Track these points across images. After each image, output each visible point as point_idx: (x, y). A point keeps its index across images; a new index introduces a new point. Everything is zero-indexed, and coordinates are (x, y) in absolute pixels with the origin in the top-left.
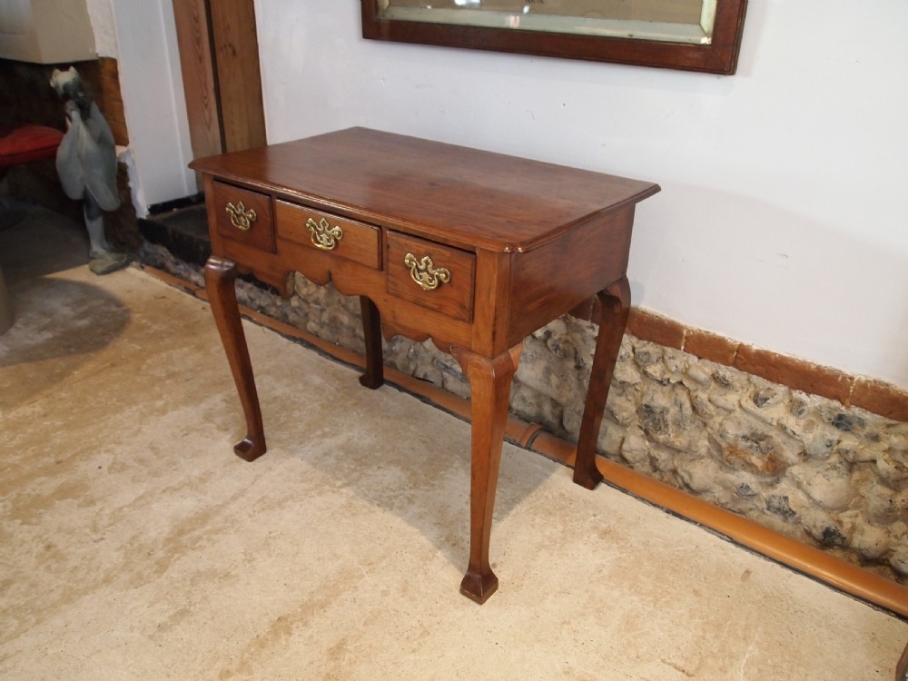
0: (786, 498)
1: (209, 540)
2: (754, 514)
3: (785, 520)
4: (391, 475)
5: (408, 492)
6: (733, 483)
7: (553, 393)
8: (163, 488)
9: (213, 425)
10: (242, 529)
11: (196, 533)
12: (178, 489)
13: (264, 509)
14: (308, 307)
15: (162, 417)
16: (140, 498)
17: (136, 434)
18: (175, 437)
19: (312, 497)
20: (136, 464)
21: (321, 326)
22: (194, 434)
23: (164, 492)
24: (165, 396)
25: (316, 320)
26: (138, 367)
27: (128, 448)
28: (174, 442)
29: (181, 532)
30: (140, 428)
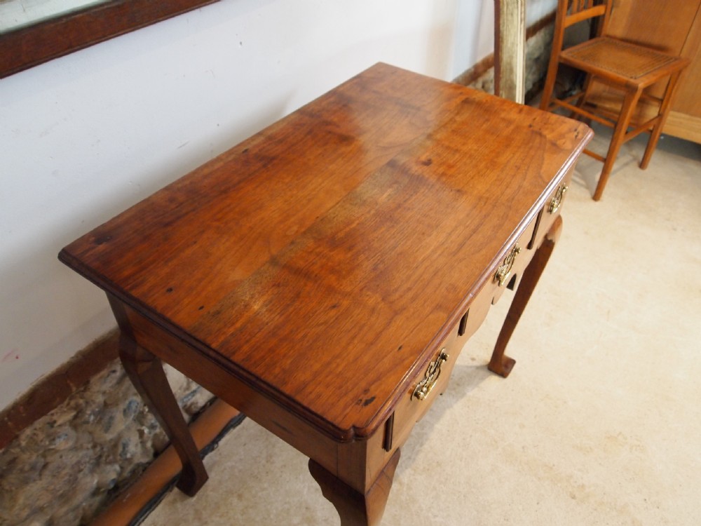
19: (421, 508)
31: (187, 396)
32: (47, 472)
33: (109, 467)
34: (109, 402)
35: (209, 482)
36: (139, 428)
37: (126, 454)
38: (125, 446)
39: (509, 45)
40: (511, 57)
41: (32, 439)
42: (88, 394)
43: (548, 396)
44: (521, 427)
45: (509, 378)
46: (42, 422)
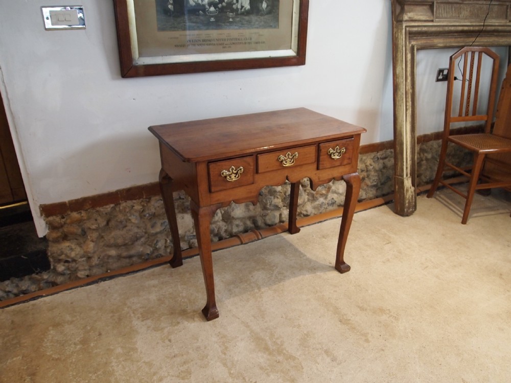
0: (333, 199)
1: (277, 339)
2: (324, 211)
3: (333, 206)
4: (259, 275)
5: (275, 272)
6: (318, 204)
7: (252, 213)
8: (221, 354)
9: (168, 328)
10: (275, 326)
11: (269, 343)
12: (226, 348)
13: (262, 317)
14: (77, 264)
15: (139, 350)
16: (225, 365)
17: (149, 364)
18: (168, 346)
19: (262, 300)
20: (187, 365)
21: (90, 270)
22: (172, 337)
23: (225, 354)
24: (112, 347)
25: (86, 268)
26: (53, 359)
27: (164, 369)
28: (174, 347)
29: (266, 349)
30: (144, 362)
31: (191, 236)
32: (125, 229)
33: (148, 247)
34: (156, 214)
35: (182, 267)
36: (166, 238)
37: (157, 245)
38: (157, 242)
39: (400, 121)
40: (401, 128)
41: (125, 208)
42: (149, 204)
43: (359, 286)
44: (335, 291)
45: (344, 274)
46: (129, 203)
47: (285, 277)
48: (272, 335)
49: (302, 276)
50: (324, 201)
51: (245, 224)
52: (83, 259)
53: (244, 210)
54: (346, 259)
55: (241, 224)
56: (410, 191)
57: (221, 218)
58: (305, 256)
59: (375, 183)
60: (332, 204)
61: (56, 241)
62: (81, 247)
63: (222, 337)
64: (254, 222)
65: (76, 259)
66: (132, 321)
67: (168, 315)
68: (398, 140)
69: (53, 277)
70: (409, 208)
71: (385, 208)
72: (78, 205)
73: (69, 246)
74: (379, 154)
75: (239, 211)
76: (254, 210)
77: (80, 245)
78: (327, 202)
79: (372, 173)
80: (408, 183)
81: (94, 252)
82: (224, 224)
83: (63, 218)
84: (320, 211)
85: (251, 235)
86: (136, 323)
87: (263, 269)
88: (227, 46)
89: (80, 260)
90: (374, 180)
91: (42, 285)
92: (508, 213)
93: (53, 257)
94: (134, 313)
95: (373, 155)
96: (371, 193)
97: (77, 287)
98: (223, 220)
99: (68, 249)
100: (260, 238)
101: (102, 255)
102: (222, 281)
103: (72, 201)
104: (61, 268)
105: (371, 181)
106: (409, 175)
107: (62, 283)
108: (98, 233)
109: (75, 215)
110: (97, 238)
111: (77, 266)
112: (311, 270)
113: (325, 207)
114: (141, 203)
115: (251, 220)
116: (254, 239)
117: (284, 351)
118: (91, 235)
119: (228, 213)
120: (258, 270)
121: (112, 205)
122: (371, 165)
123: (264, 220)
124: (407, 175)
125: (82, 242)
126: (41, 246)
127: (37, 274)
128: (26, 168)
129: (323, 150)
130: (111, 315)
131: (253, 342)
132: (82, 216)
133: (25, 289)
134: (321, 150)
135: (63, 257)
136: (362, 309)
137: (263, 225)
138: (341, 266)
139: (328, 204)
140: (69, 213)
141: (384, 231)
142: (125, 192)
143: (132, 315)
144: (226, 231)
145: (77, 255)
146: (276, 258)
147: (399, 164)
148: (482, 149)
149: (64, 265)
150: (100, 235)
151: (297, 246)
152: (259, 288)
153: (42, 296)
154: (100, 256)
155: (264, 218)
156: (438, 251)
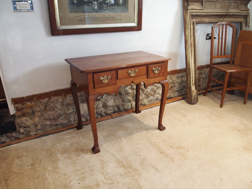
0: (157, 97)
1: (129, 161)
2: (153, 103)
3: (157, 101)
4: (120, 133)
5: (128, 131)
6: (150, 100)
7: (117, 104)
8: (101, 169)
9: (75, 157)
10: (128, 156)
11: (125, 163)
12: (104, 166)
13: (122, 152)
14: (30, 128)
15: (60, 168)
16: (103, 174)
17: (65, 174)
18: (74, 166)
19: (122, 144)
20: (84, 175)
21: (36, 131)
22: (77, 162)
23: (103, 169)
24: (46, 167)
25: (35, 131)
26: (16, 173)
27: (72, 177)
28: (77, 166)
29: (123, 166)
30: (62, 173)
31: (87, 115)
32: (54, 111)
33: (66, 120)
34: (69, 104)
35: (82, 129)
36: (75, 116)
37: (70, 119)
38: (70, 117)
39: (189, 58)
40: (189, 61)
41: (54, 100)
42: (66, 99)
43: (170, 136)
44: (157, 139)
45: (162, 131)
46: (56, 98)
47: (133, 133)
48: (126, 160)
49: (141, 132)
50: (153, 98)
51: (114, 109)
52: (33, 126)
53: (113, 102)
54: (163, 124)
55: (112, 109)
56: (194, 92)
57: (102, 106)
58: (143, 123)
59: (178, 89)
60: (157, 99)
61: (20, 117)
62: (32, 120)
63: (101, 161)
64: (119, 108)
65: (30, 126)
66: (57, 155)
67: (75, 151)
68: (188, 67)
69: (18, 135)
70: (194, 100)
71: (183, 101)
72: (30, 98)
73: (26, 119)
74: (179, 75)
75: (111, 102)
76: (118, 102)
77: (31, 119)
78: (154, 98)
79: (176, 84)
80: (193, 88)
81: (39, 123)
82: (104, 109)
83: (23, 105)
84: (151, 103)
85: (117, 114)
86: (59, 156)
87: (122, 129)
88: (103, 21)
89: (31, 126)
90: (177, 88)
91: (12, 139)
92: (242, 102)
93: (18, 125)
94: (58, 151)
95: (176, 75)
96: (176, 94)
97: (30, 140)
98: (103, 107)
99: (25, 121)
100: (121, 115)
101: (43, 124)
102: (102, 136)
103: (28, 96)
104: (22, 130)
105: (176, 88)
106: (194, 84)
107: (22, 138)
108: (40, 113)
109: (29, 104)
110: (40, 115)
111: (30, 129)
112: (146, 130)
113: (154, 101)
114: (62, 98)
115: (117, 107)
116: (118, 116)
117: (132, 167)
118: (37, 114)
119: (105, 103)
120: (120, 130)
121: (47, 99)
122: (176, 80)
123: (123, 107)
124: (193, 84)
125: (33, 117)
126: (12, 119)
127: (10, 133)
128: (4, 80)
129: (150, 68)
130: (47, 152)
131: (117, 163)
132: (33, 104)
133: (4, 141)
134: (149, 68)
135: (23, 125)
136: (171, 147)
137: (123, 110)
138: (161, 127)
139: (155, 99)
140: (26, 102)
141: (182, 111)
142: (54, 92)
143: (57, 152)
144: (104, 112)
145: (30, 124)
146: (129, 125)
147: (189, 79)
148: (228, 70)
149: (23, 129)
150: (41, 114)
151: (139, 119)
152: (120, 138)
153: (12, 144)
154: (42, 124)
155: (123, 106)
156: (209, 120)
